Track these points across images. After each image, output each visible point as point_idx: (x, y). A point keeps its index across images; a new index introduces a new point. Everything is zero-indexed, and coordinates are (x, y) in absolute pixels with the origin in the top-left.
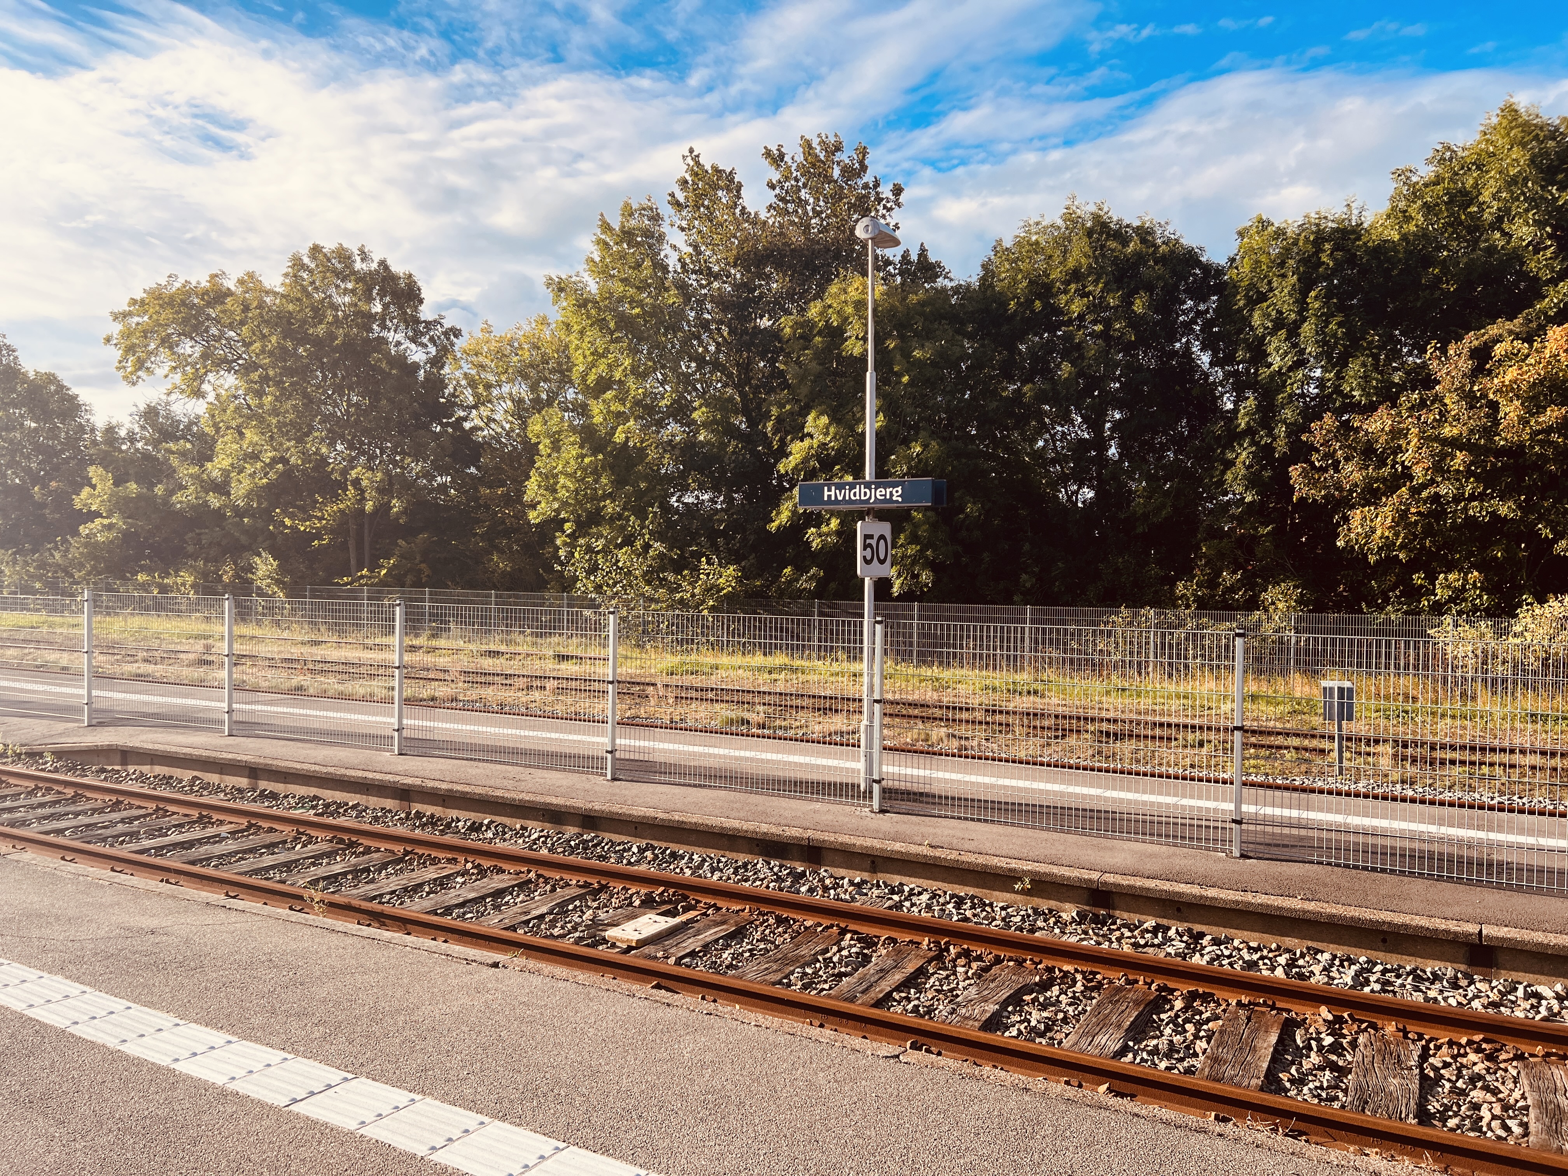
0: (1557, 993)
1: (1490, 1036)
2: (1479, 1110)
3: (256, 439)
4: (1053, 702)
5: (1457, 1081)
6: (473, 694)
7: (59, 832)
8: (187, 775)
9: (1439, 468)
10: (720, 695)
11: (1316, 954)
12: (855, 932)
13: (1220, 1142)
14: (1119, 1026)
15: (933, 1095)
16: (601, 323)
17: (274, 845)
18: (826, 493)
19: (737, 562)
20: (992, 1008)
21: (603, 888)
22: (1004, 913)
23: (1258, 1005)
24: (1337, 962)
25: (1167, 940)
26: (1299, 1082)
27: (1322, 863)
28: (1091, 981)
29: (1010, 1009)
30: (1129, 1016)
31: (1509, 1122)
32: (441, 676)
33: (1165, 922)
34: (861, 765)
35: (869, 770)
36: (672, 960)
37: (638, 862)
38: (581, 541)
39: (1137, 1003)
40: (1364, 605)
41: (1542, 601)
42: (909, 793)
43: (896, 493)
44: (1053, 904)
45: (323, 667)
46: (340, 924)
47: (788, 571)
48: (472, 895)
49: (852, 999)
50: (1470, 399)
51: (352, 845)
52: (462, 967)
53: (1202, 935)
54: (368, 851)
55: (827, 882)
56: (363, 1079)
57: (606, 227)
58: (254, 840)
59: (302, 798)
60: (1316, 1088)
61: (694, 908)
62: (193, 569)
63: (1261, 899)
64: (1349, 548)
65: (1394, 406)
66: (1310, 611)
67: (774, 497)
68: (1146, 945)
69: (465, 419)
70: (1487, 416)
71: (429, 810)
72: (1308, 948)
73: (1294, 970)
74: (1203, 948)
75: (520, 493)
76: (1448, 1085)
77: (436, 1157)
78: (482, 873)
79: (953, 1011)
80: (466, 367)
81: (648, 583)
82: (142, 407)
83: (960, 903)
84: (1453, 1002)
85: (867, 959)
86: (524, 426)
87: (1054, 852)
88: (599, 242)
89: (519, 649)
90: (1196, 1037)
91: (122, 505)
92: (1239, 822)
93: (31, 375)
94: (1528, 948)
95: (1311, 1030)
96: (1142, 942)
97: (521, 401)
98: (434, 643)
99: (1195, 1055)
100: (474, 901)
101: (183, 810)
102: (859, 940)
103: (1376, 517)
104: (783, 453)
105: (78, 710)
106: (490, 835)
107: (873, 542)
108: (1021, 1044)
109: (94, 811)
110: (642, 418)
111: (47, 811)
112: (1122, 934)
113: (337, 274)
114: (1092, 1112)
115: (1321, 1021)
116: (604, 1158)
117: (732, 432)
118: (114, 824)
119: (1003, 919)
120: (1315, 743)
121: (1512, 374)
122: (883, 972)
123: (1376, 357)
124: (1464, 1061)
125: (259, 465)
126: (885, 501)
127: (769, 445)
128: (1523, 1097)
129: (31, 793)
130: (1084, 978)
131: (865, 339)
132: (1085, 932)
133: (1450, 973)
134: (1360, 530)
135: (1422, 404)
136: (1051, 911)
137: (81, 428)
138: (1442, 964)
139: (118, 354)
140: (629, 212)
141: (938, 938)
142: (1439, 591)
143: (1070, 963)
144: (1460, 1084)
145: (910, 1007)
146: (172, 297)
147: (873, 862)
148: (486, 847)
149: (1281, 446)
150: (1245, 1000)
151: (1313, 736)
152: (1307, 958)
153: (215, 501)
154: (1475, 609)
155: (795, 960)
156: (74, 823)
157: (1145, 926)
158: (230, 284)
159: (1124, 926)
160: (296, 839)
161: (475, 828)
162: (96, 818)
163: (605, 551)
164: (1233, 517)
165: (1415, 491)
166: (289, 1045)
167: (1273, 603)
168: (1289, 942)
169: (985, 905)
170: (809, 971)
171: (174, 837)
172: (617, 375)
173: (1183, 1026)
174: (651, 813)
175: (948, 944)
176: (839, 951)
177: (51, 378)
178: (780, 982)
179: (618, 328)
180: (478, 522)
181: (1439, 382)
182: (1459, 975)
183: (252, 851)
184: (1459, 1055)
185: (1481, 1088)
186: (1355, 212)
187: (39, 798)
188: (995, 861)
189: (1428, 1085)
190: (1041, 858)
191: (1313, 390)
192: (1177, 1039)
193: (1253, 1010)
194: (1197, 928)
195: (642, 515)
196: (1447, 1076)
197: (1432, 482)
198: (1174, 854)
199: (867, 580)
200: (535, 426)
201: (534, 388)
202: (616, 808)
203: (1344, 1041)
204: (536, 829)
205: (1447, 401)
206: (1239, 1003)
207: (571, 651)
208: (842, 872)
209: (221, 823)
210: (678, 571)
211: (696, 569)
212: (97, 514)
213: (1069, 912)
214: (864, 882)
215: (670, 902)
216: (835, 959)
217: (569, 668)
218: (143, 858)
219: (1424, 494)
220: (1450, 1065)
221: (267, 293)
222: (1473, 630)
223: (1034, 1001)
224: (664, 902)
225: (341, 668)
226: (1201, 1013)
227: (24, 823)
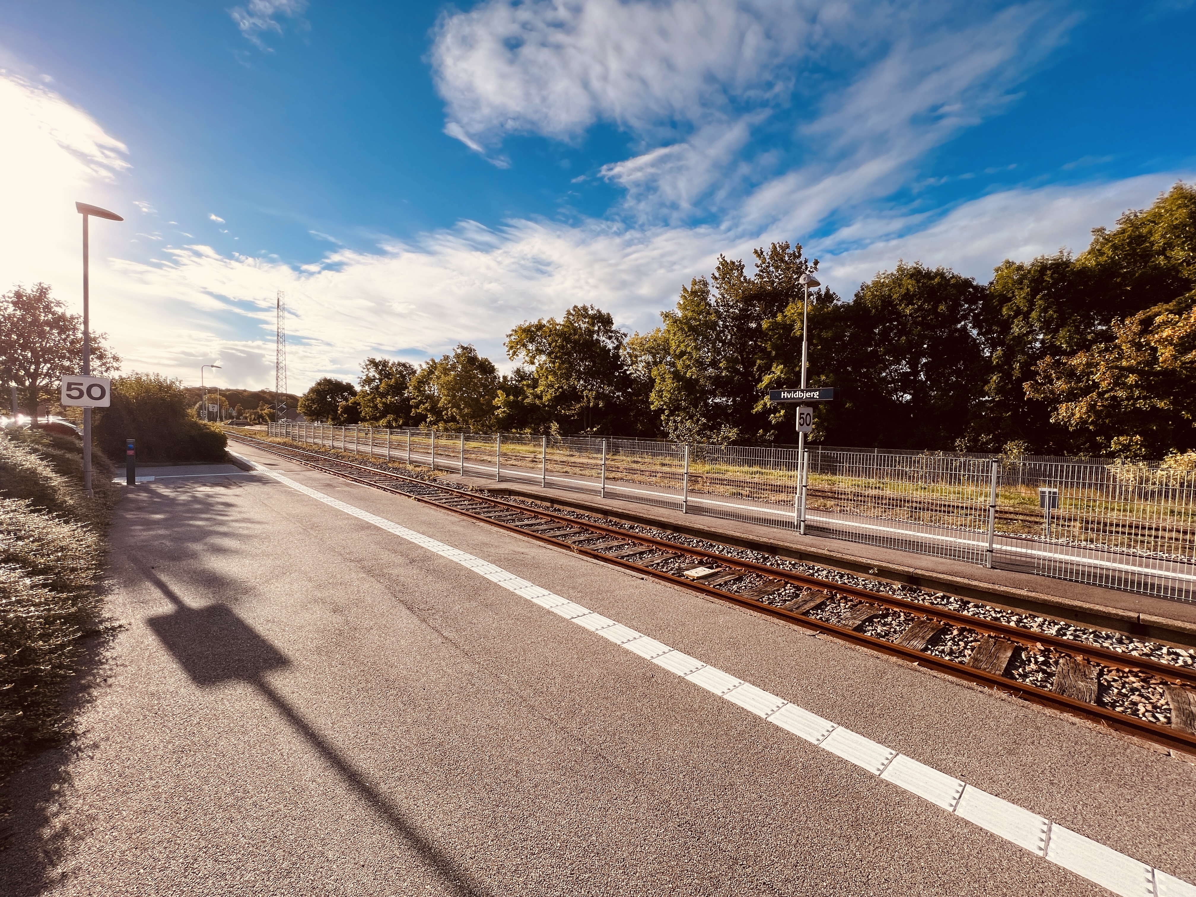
0: (1190, 654)
1: (1144, 670)
2: (1137, 706)
3: (552, 380)
4: (888, 492)
5: (1122, 689)
6: (629, 477)
7: (490, 517)
8: (530, 501)
9: (1118, 382)
10: (730, 482)
11: (1034, 618)
12: (791, 584)
13: (981, 695)
14: (923, 638)
15: (832, 654)
16: (682, 329)
17: (560, 528)
18: (783, 395)
19: (737, 426)
20: (858, 622)
21: (682, 555)
22: (863, 583)
23: (1001, 638)
24: (1047, 623)
25: (948, 603)
26: (1025, 676)
27: (1039, 575)
28: (908, 616)
29: (867, 624)
30: (929, 634)
31: (1157, 715)
32: (617, 470)
33: (948, 594)
34: (795, 515)
35: (799, 516)
36: (712, 586)
37: (696, 546)
38: (672, 418)
39: (933, 629)
40: (1065, 452)
41: (1183, 452)
42: (818, 527)
43: (816, 395)
44: (889, 581)
45: (574, 465)
46: (585, 558)
47: (761, 431)
48: (631, 553)
49: (792, 611)
50: (1139, 347)
51: (587, 530)
52: (630, 578)
53: (969, 603)
54: (592, 533)
55: (779, 562)
56: (596, 614)
57: (685, 290)
58: (553, 525)
59: (569, 512)
60: (1034, 680)
61: (720, 567)
62: (530, 428)
63: (1003, 588)
64: (1057, 424)
65: (1088, 351)
66: (1032, 454)
67: (756, 399)
68: (938, 604)
69: (628, 370)
70: (1150, 354)
71: (614, 519)
72: (1030, 615)
73: (1021, 624)
74: (969, 608)
75: (648, 398)
76: (1116, 691)
77: (624, 646)
78: (635, 545)
79: (839, 622)
80: (628, 350)
81: (698, 435)
82: (515, 369)
83: (842, 577)
84: (1119, 650)
85: (797, 596)
86: (650, 372)
87: (889, 558)
88: (682, 296)
89: (646, 460)
90: (965, 648)
91: (507, 404)
92: (991, 551)
93: (480, 359)
94: (1171, 628)
95: (1031, 653)
96: (935, 602)
97: (649, 363)
98: (614, 457)
99: (965, 656)
100: (632, 555)
101: (529, 513)
102: (794, 587)
103: (1076, 407)
104: (760, 380)
105: (495, 476)
106: (637, 530)
107: (804, 416)
108: (874, 639)
109: (501, 511)
110: (698, 367)
111: (486, 510)
112: (925, 598)
113: (582, 315)
114: (912, 672)
115: (1037, 650)
116: (689, 656)
117: (737, 372)
118: (506, 516)
119: (863, 585)
120: (1032, 519)
121: (1167, 332)
122: (805, 602)
123: (1077, 327)
124: (1127, 680)
125: (553, 390)
126: (811, 398)
127: (754, 377)
128: (1167, 703)
129: (481, 504)
130: (905, 615)
131: (803, 329)
132: (906, 595)
133: (1117, 635)
134: (1064, 414)
135: (1106, 350)
136: (887, 584)
137: (495, 377)
138: (1113, 631)
139: (507, 349)
140: (695, 283)
141: (831, 590)
142: (1113, 446)
143: (897, 608)
144: (1124, 691)
145: (818, 617)
146: (525, 329)
147: (800, 555)
148: (636, 535)
149: (1017, 373)
150: (992, 634)
151: (1032, 515)
152: (1029, 619)
153: (537, 402)
154: (1136, 455)
155: (765, 592)
156: (494, 514)
157: (937, 595)
158: (544, 322)
159: (925, 594)
160: (567, 526)
161: (632, 528)
162: (501, 514)
163: (682, 422)
164: (988, 408)
165: (1101, 395)
166: (569, 598)
167: (1010, 450)
168: (1018, 610)
169: (854, 578)
170: (771, 597)
171: (526, 522)
172: (688, 350)
173: (958, 642)
174: (702, 527)
175: (836, 593)
176: (785, 590)
177: (486, 360)
178: (758, 600)
179: (689, 331)
180: (632, 410)
181: (1117, 338)
182: (1124, 637)
183: (552, 529)
184: (1123, 677)
185: (1138, 695)
186: (1065, 254)
187: (483, 505)
188: (860, 559)
189: (1103, 689)
190: (883, 560)
191: (1038, 345)
192: (954, 648)
193: (997, 640)
194: (966, 599)
195: (696, 407)
196: (1115, 685)
197: (1112, 389)
198: (954, 564)
199: (801, 433)
200: (654, 373)
201: (654, 357)
202: (687, 524)
203: (1051, 661)
204: (655, 531)
205: (1123, 348)
206: (989, 636)
207: (667, 462)
208: (785, 558)
209: (542, 518)
210: (711, 430)
211: (719, 430)
212: (500, 407)
213: (897, 585)
214: (796, 563)
215: (710, 563)
216: (783, 594)
217: (666, 469)
218: (517, 528)
219: (1106, 396)
220: (1117, 681)
221: (558, 325)
222: (1134, 467)
223: (879, 622)
224: (707, 563)
225: (581, 465)
226: (968, 638)
227: (479, 513)
